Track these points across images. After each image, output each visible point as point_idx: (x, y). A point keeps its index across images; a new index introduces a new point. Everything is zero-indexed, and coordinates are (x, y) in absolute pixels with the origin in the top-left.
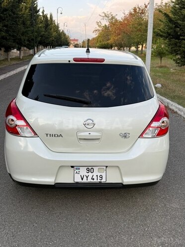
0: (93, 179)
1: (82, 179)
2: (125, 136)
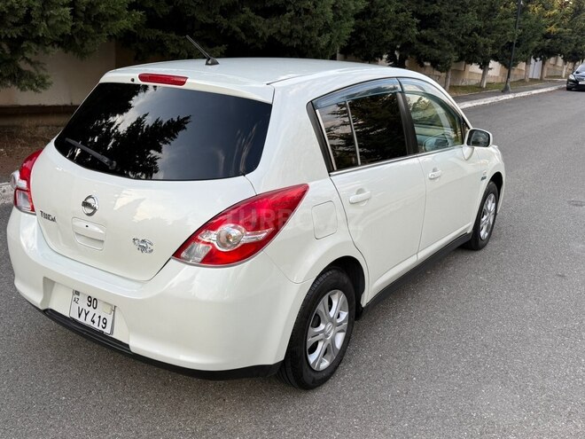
0: (94, 322)
1: (80, 315)
2: (144, 246)
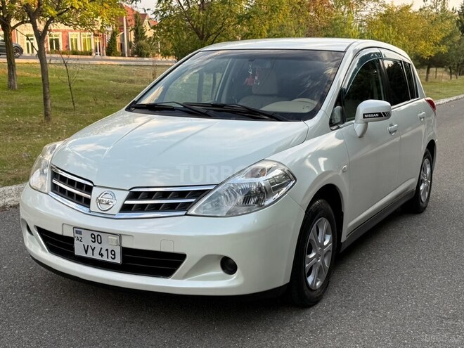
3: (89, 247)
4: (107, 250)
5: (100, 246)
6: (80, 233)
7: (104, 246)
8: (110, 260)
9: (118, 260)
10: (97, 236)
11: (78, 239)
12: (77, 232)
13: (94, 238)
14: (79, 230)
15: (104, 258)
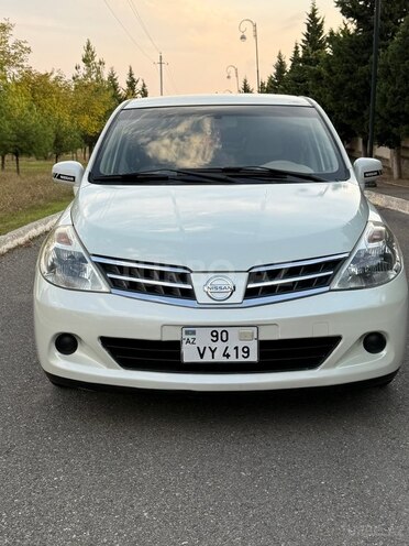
3: (207, 349)
4: (236, 348)
5: (225, 344)
6: (194, 333)
7: (232, 344)
8: (241, 359)
9: (254, 357)
10: (219, 333)
11: (188, 341)
12: (187, 333)
13: (217, 336)
14: (190, 329)
15: (232, 359)
